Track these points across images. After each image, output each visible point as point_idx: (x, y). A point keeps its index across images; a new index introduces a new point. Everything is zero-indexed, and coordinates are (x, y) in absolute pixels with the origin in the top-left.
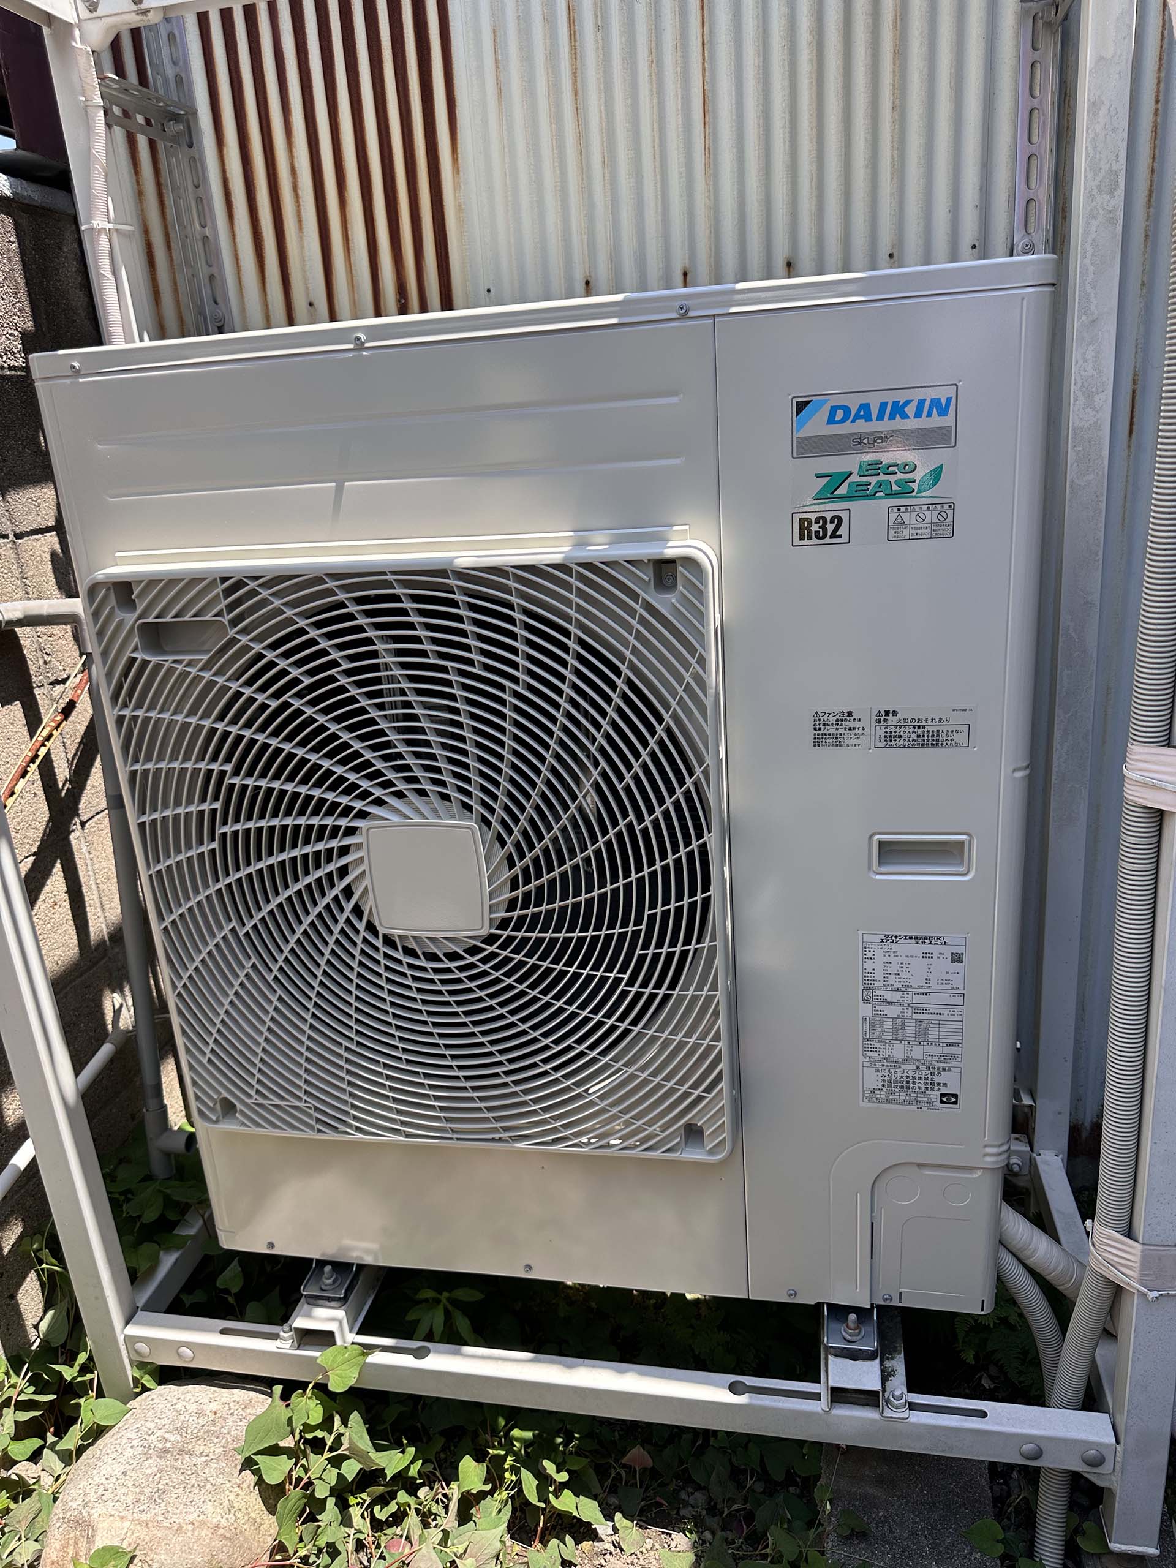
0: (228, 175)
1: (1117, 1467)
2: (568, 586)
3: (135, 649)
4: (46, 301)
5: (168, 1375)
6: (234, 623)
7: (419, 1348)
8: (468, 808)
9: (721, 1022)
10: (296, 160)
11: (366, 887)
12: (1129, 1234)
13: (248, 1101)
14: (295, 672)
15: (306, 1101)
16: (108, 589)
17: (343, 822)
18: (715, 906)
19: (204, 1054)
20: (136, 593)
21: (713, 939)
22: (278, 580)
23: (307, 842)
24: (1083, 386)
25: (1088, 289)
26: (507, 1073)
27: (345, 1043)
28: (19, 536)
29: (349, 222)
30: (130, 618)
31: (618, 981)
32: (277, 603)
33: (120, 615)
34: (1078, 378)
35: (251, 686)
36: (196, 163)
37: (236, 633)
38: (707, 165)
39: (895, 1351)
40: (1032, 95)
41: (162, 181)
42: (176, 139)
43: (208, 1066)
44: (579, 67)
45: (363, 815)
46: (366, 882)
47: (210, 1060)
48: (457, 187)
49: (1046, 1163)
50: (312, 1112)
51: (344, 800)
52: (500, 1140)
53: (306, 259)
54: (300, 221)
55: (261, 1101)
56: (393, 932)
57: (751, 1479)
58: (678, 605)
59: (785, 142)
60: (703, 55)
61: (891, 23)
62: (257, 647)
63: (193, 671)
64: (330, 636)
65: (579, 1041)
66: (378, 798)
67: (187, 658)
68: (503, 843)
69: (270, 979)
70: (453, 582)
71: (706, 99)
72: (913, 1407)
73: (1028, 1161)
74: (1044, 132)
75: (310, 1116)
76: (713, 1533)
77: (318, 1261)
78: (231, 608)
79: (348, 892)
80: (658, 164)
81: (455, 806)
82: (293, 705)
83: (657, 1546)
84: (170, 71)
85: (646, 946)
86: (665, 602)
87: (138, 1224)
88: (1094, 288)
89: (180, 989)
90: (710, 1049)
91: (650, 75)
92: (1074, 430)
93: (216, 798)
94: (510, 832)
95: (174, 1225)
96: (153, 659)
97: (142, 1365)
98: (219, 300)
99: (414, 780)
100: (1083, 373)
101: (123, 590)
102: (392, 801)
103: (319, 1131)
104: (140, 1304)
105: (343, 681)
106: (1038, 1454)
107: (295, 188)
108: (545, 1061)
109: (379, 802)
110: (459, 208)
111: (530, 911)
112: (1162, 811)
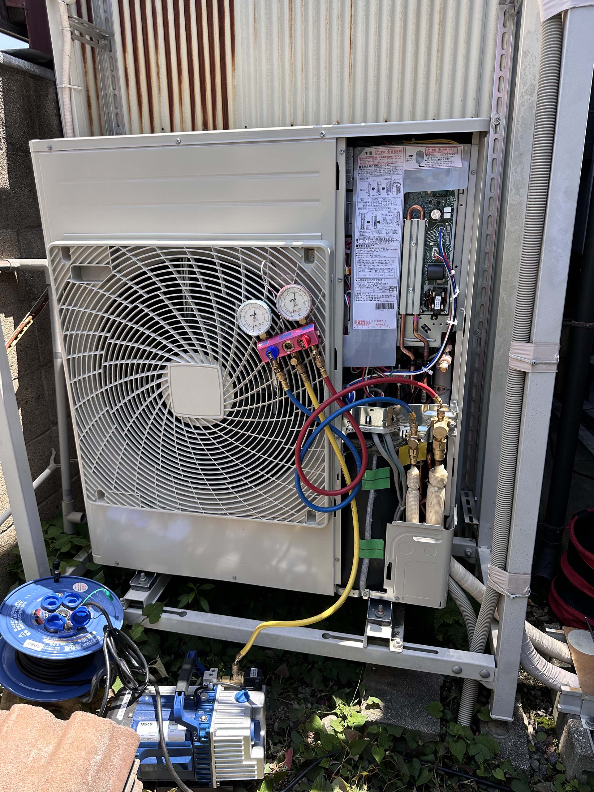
0: (127, 66)
1: (496, 679)
2: (265, 258)
3: (70, 278)
4: (39, 120)
6: (115, 267)
7: (182, 612)
8: (216, 359)
9: (326, 463)
10: (159, 61)
11: (169, 394)
12: (505, 569)
13: (110, 491)
14: (141, 292)
15: (137, 493)
16: (59, 250)
17: (160, 363)
19: (91, 468)
20: (71, 252)
22: (135, 249)
23: (143, 371)
24: (515, 184)
25: (519, 139)
26: (229, 483)
27: (156, 466)
29: (182, 91)
30: (68, 264)
31: (280, 443)
32: (134, 259)
33: (63, 262)
34: (513, 180)
35: (121, 297)
36: (113, 60)
37: (115, 272)
38: (350, 74)
39: (400, 625)
40: (502, 48)
41: (96, 67)
42: (104, 47)
43: (93, 474)
44: (293, 24)
45: (168, 360)
46: (169, 391)
47: (94, 472)
48: (234, 77)
49: (483, 552)
50: (139, 498)
51: (160, 353)
52: (225, 514)
53: (162, 108)
54: (160, 90)
55: (116, 492)
56: (180, 416)
57: (332, 683)
58: (314, 269)
59: (387, 64)
60: (351, 21)
61: (439, 11)
62: (124, 280)
63: (95, 289)
64: (158, 276)
65: (262, 470)
66: (176, 352)
67: (93, 283)
68: (231, 376)
69: (123, 435)
70: (214, 253)
71: (352, 42)
72: (405, 648)
73: (475, 551)
74: (507, 66)
75: (138, 500)
76: (312, 705)
77: (139, 571)
78: (113, 260)
79: (160, 396)
80: (327, 72)
81: (211, 358)
82: (139, 307)
83: (285, 709)
84: (103, 16)
85: (293, 427)
86: (308, 268)
87: (59, 553)
88: (522, 139)
89: (82, 437)
90: (320, 475)
91: (326, 29)
92: (510, 205)
93: (102, 349)
94: (235, 371)
95: (74, 556)
96: (78, 283)
98: (120, 125)
99: (192, 345)
100: (515, 179)
101: (66, 250)
102: (182, 354)
103: (142, 507)
105: (162, 297)
106: (460, 671)
107: (158, 74)
108: (246, 478)
109: (176, 354)
110: (234, 87)
111: (242, 408)
112: (525, 372)
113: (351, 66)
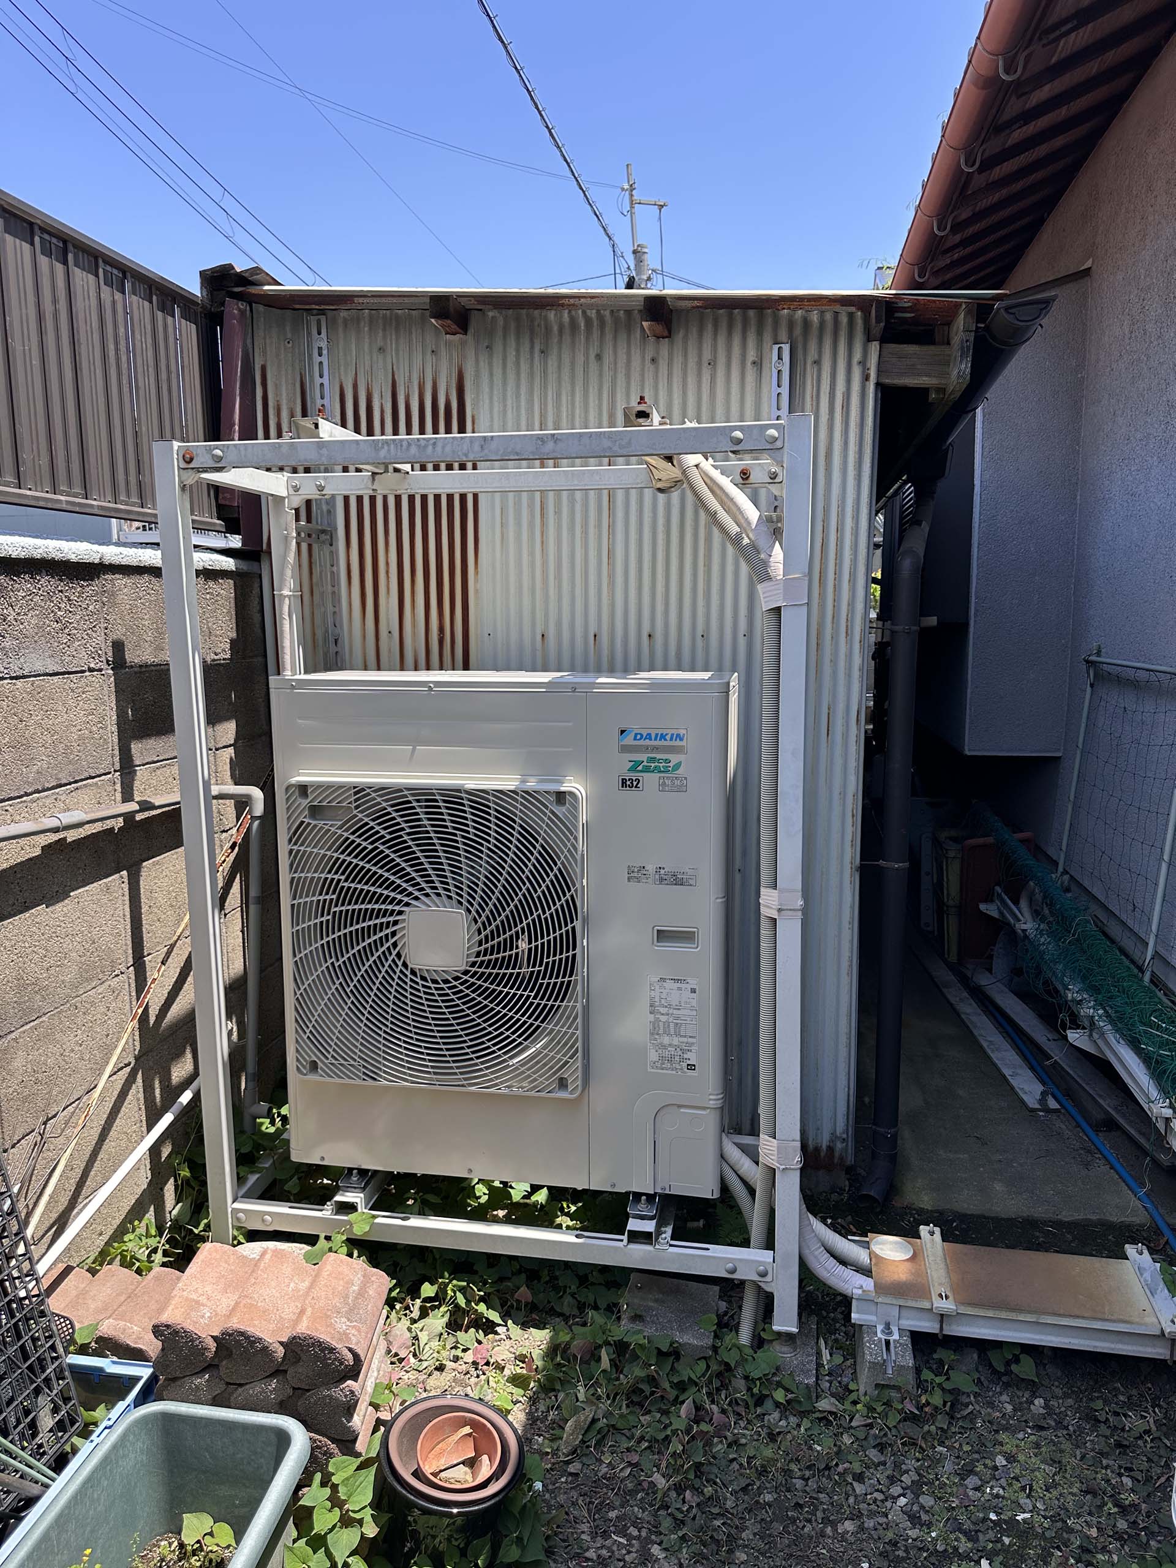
0: (350, 563)
1: (774, 1277)
2: (516, 800)
3: (305, 817)
6: (357, 807)
7: (405, 1217)
8: (460, 903)
9: (579, 1020)
10: (388, 558)
11: (405, 943)
12: (773, 1135)
13: (327, 1060)
14: (383, 832)
15: (359, 1063)
16: (296, 787)
17: (397, 908)
18: (578, 958)
19: (305, 1033)
20: (309, 790)
21: (577, 976)
22: (381, 789)
23: (377, 918)
26: (469, 1047)
27: (384, 1027)
28: (217, 749)
29: (415, 594)
30: (305, 802)
31: (528, 997)
32: (378, 799)
33: (300, 800)
35: (361, 837)
37: (356, 813)
38: (609, 584)
39: (667, 1218)
41: (313, 562)
42: (323, 542)
43: (308, 1040)
44: (546, 529)
45: (407, 904)
46: (406, 939)
47: (309, 1037)
48: (476, 581)
50: (361, 1069)
51: (399, 897)
52: (463, 1086)
54: (388, 590)
55: (334, 1061)
56: (417, 968)
58: (566, 812)
59: (649, 576)
60: (609, 531)
62: (367, 819)
63: (333, 829)
64: (402, 816)
65: (507, 1030)
66: (416, 896)
67: (330, 823)
68: (476, 922)
69: (348, 990)
70: (464, 795)
71: (610, 552)
72: (671, 1245)
75: (359, 1070)
77: (349, 1168)
78: (356, 801)
79: (395, 945)
81: (454, 902)
82: (380, 848)
85: (543, 979)
86: (560, 811)
89: (298, 995)
90: (573, 1033)
91: (583, 537)
93: (334, 893)
94: (480, 916)
96: (314, 822)
97: (239, 1228)
98: (335, 626)
99: (435, 888)
101: (303, 789)
102: (422, 898)
103: (363, 1079)
104: (239, 1195)
105: (406, 838)
106: (733, 1271)
107: (387, 572)
108: (489, 1040)
109: (417, 898)
111: (486, 958)
112: (775, 919)
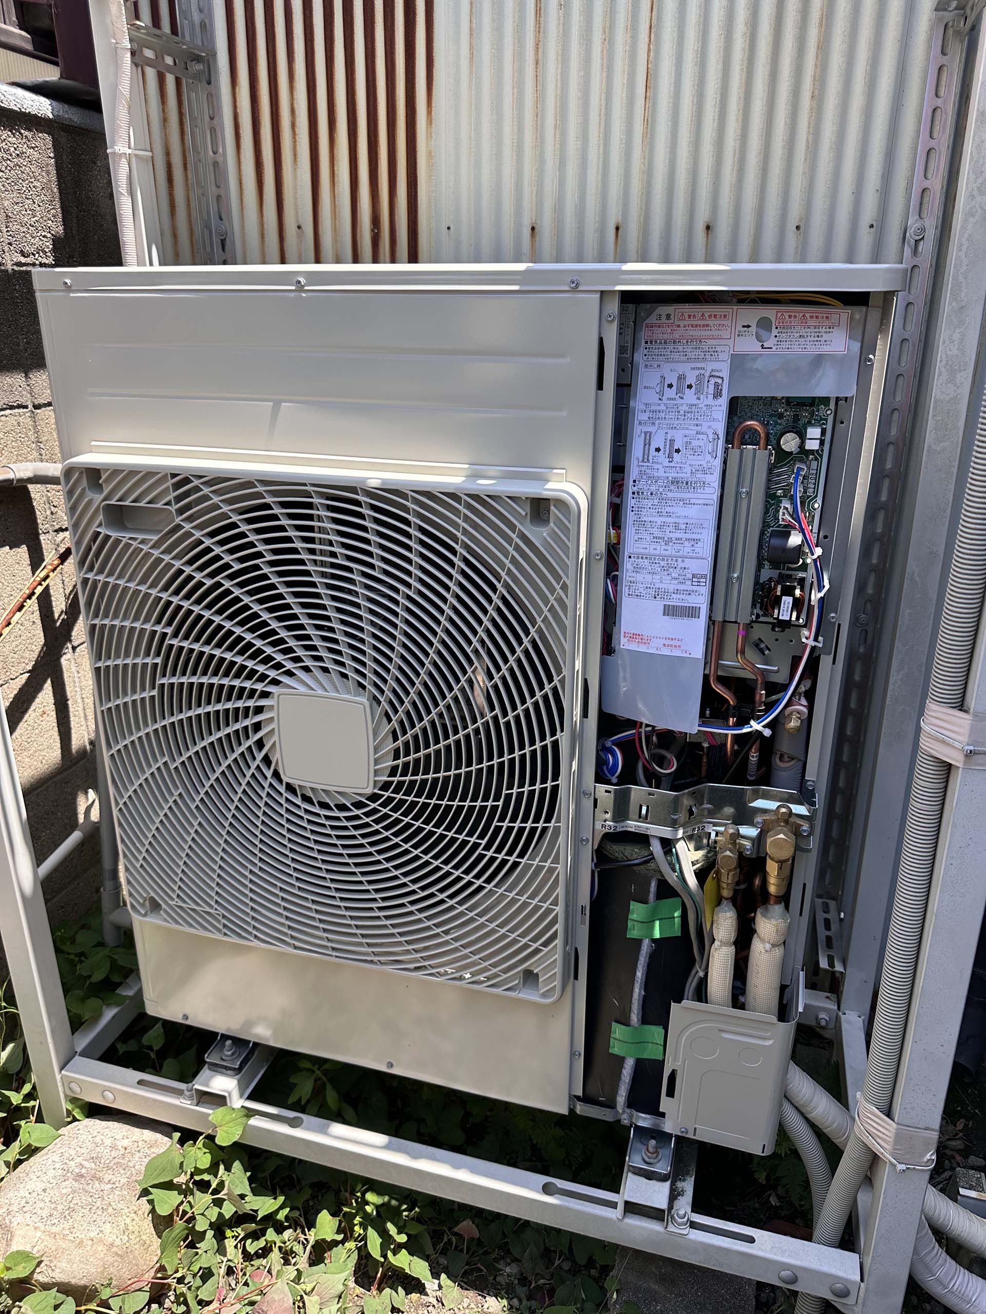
0: (238, 111)
1: (860, 1301)
2: (456, 512)
3: (100, 525)
4: (77, 207)
5: (95, 1111)
6: (181, 511)
7: (295, 1118)
8: (362, 687)
9: (560, 890)
10: (295, 102)
11: (275, 742)
12: (889, 1114)
13: (170, 902)
14: (227, 558)
15: (216, 909)
16: (81, 473)
17: (259, 687)
18: (562, 794)
19: (137, 860)
20: (103, 477)
21: (558, 821)
22: (217, 480)
23: (229, 699)
24: (947, 364)
25: (961, 279)
26: (380, 909)
27: (250, 867)
28: (37, 407)
29: (336, 159)
30: (98, 498)
31: (476, 846)
32: (216, 499)
33: (90, 495)
34: (944, 356)
35: (192, 565)
36: (213, 99)
37: (181, 521)
38: (645, 135)
39: (687, 1174)
40: (937, 96)
41: (183, 111)
42: (197, 76)
43: (140, 870)
44: (541, 39)
45: (275, 682)
46: (275, 738)
47: (142, 866)
48: (429, 135)
49: (849, 1022)
50: (220, 918)
51: (261, 669)
52: (372, 962)
53: (298, 188)
54: (295, 155)
55: (182, 905)
56: (295, 783)
57: (559, 1259)
58: (548, 539)
59: (714, 120)
60: (650, 37)
61: (817, 21)
62: (198, 534)
63: (145, 548)
64: (258, 531)
65: (441, 890)
66: (289, 670)
67: (141, 537)
68: (390, 720)
69: (193, 807)
70: (361, 498)
71: (649, 77)
72: (693, 1225)
73: (834, 1018)
74: (944, 128)
75: (219, 921)
76: (520, 1301)
77: (222, 1035)
78: (178, 499)
79: (260, 744)
80: (602, 130)
81: (351, 684)
82: (224, 585)
83: (472, 1306)
84: (196, 17)
85: (502, 819)
86: (538, 534)
87: (88, 982)
88: (966, 278)
89: (121, 806)
90: (548, 911)
91: (602, 51)
92: (935, 402)
93: (158, 655)
94: (396, 711)
96: (114, 535)
97: (74, 1100)
98: (223, 217)
99: (319, 659)
100: (949, 353)
101: (93, 474)
102: (300, 674)
103: (225, 934)
104: (79, 1050)
105: (266, 570)
106: (794, 1280)
107: (293, 124)
108: (412, 903)
109: (290, 673)
110: (430, 154)
111: (407, 779)
112: (950, 765)
113: (646, 121)
